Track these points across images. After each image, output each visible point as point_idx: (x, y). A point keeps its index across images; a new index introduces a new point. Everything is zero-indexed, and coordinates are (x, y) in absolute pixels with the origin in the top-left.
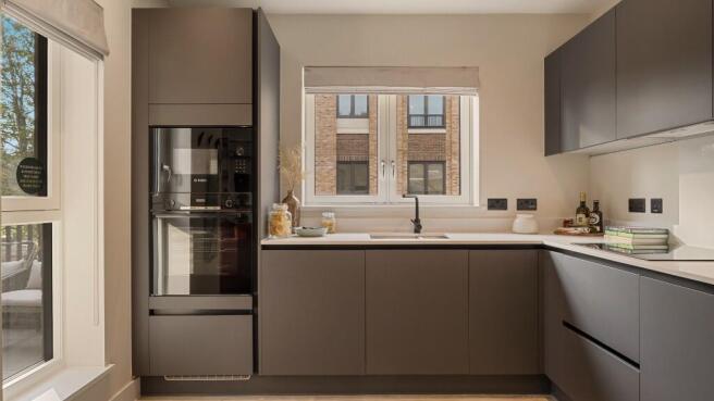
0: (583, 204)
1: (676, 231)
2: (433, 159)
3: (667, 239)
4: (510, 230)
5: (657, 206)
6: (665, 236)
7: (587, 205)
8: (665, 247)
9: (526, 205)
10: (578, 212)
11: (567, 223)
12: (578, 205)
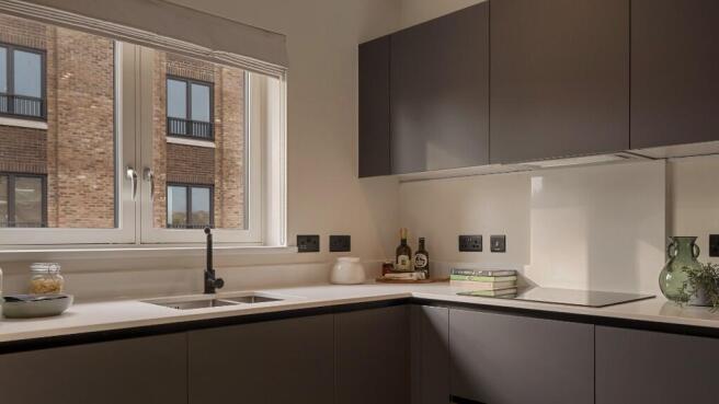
0: (404, 242)
1: (528, 272)
2: (23, 169)
3: (515, 282)
4: (329, 280)
5: (499, 244)
6: (513, 278)
7: (408, 243)
8: (512, 291)
9: (341, 244)
10: (399, 253)
11: (387, 268)
12: (399, 244)
